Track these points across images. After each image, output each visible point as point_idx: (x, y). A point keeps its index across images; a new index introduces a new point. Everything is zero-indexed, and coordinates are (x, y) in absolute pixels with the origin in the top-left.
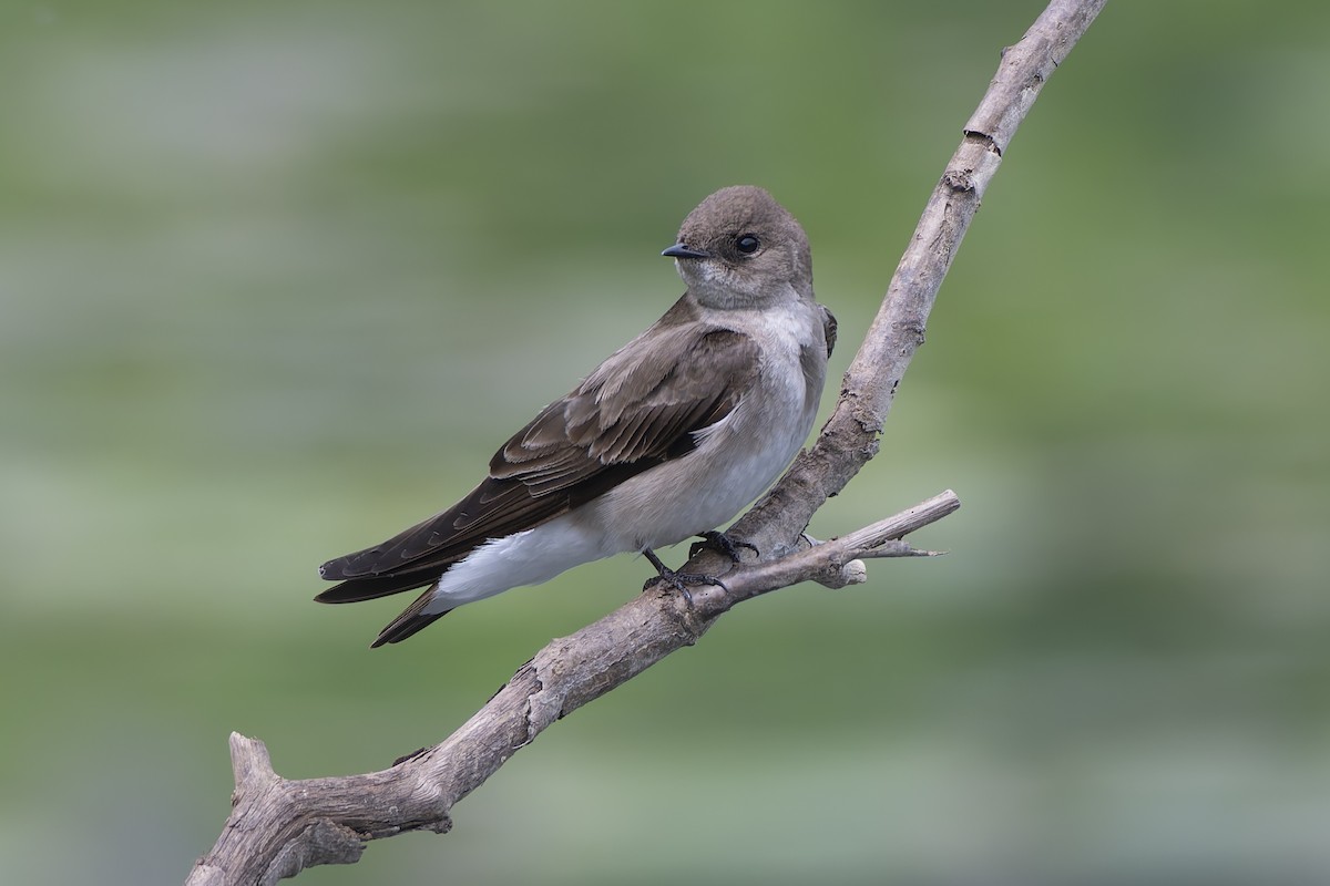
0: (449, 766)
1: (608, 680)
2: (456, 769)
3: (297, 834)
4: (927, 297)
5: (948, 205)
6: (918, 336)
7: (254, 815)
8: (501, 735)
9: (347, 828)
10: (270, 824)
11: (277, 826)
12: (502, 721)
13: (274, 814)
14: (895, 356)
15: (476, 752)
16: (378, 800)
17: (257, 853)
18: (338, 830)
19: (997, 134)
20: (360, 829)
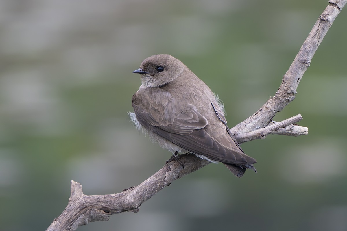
0: (138, 193)
1: (194, 167)
2: (140, 194)
3: (85, 212)
4: (310, 53)
5: (320, 25)
6: (306, 64)
7: (72, 206)
8: (156, 184)
9: (102, 211)
10: (76, 209)
11: (79, 210)
12: (157, 179)
13: (78, 206)
14: (298, 70)
15: (147, 189)
16: (113, 203)
17: (71, 218)
18: (99, 211)
19: (339, 3)
20: (107, 211)
